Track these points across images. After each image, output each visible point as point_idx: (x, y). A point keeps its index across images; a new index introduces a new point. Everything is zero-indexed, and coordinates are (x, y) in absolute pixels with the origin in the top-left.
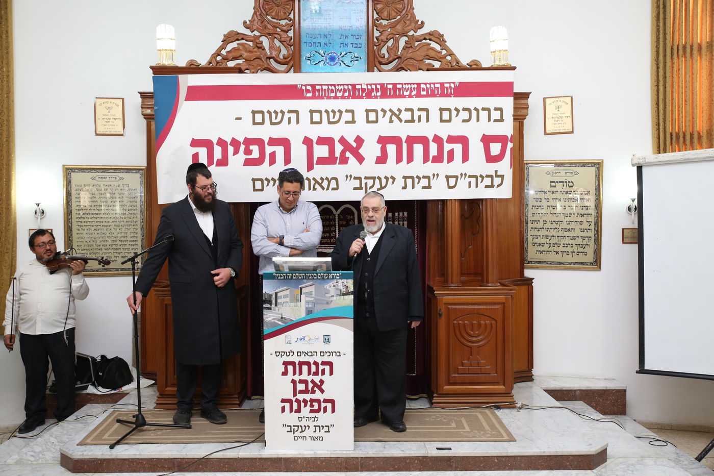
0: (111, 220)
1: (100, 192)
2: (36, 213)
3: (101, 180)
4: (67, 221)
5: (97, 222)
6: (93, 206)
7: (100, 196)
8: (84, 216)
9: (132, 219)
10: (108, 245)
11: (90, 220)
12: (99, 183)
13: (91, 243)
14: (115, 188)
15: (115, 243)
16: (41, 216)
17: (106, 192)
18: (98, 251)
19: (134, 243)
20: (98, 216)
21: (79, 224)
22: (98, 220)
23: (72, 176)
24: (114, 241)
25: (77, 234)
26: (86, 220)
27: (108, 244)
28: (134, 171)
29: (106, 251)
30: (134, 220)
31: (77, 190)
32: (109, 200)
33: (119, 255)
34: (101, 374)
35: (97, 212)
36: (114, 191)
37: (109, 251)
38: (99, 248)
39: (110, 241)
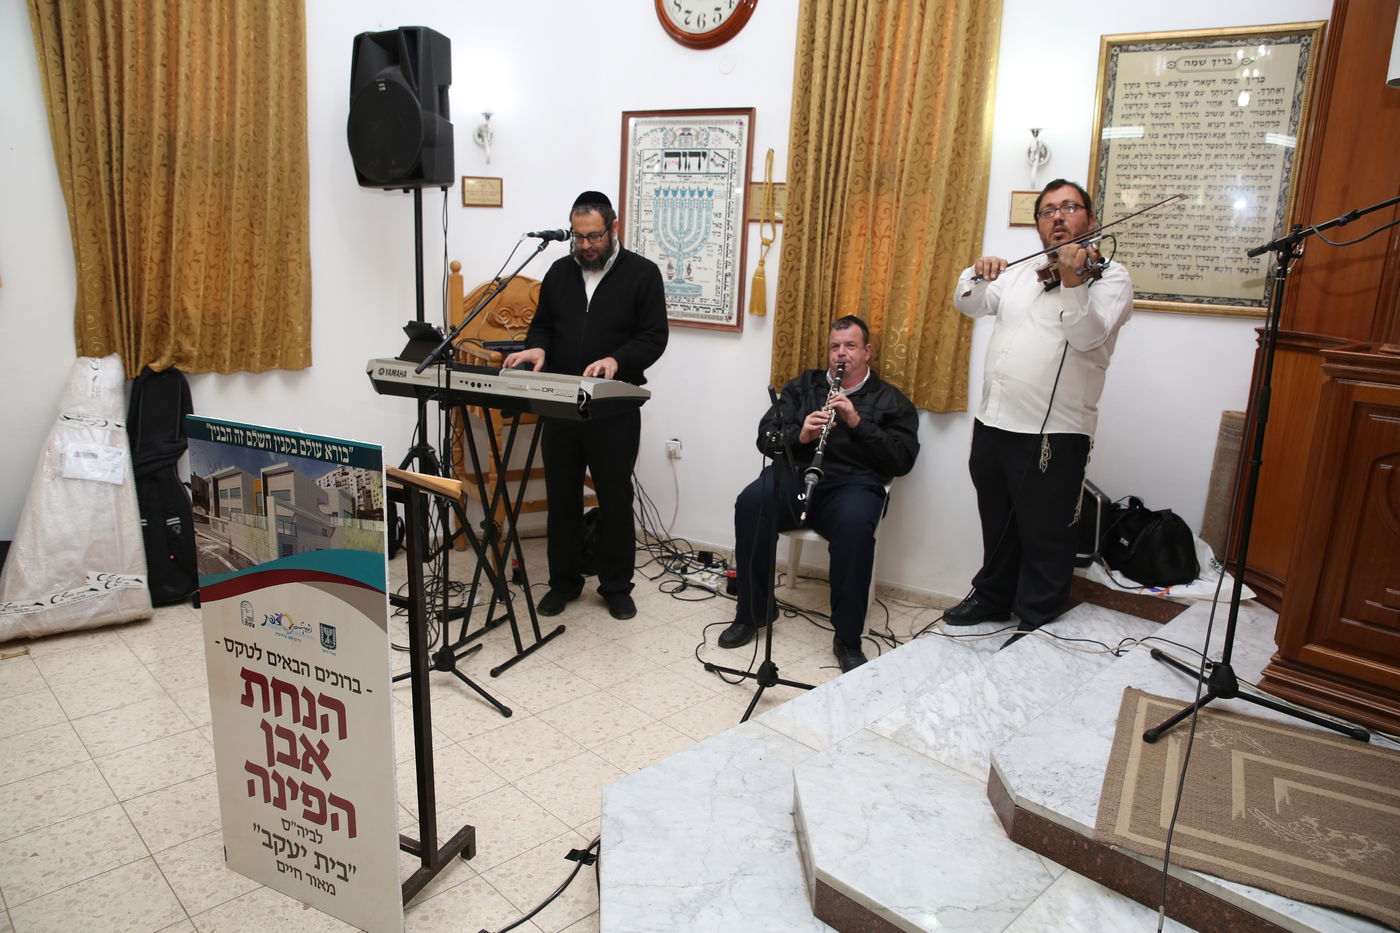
0: (1201, 173)
1: (1185, 99)
2: (1030, 152)
3: (1192, 67)
4: (1096, 174)
5: (1166, 177)
6: (1161, 135)
7: (1184, 110)
8: (1137, 162)
9: (1258, 171)
10: (1185, 237)
11: (1149, 171)
12: (1184, 77)
13: (1145, 229)
14: (1226, 87)
15: (1203, 233)
16: (1040, 161)
17: (1198, 98)
18: (1159, 250)
19: (1255, 234)
20: (1171, 161)
21: (1123, 180)
22: (1169, 171)
23: (1120, 64)
24: (1202, 228)
25: (1116, 205)
26: (1140, 171)
27: (1186, 232)
28: (1286, 39)
29: (1180, 252)
30: (1265, 172)
31: (1127, 96)
32: (1204, 121)
33: (1209, 263)
34: (1125, 543)
35: (1169, 151)
36: (1220, 97)
37: (1187, 252)
38: (1162, 241)
39: (1191, 227)
